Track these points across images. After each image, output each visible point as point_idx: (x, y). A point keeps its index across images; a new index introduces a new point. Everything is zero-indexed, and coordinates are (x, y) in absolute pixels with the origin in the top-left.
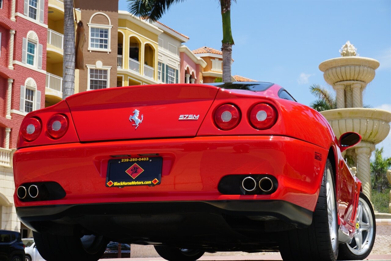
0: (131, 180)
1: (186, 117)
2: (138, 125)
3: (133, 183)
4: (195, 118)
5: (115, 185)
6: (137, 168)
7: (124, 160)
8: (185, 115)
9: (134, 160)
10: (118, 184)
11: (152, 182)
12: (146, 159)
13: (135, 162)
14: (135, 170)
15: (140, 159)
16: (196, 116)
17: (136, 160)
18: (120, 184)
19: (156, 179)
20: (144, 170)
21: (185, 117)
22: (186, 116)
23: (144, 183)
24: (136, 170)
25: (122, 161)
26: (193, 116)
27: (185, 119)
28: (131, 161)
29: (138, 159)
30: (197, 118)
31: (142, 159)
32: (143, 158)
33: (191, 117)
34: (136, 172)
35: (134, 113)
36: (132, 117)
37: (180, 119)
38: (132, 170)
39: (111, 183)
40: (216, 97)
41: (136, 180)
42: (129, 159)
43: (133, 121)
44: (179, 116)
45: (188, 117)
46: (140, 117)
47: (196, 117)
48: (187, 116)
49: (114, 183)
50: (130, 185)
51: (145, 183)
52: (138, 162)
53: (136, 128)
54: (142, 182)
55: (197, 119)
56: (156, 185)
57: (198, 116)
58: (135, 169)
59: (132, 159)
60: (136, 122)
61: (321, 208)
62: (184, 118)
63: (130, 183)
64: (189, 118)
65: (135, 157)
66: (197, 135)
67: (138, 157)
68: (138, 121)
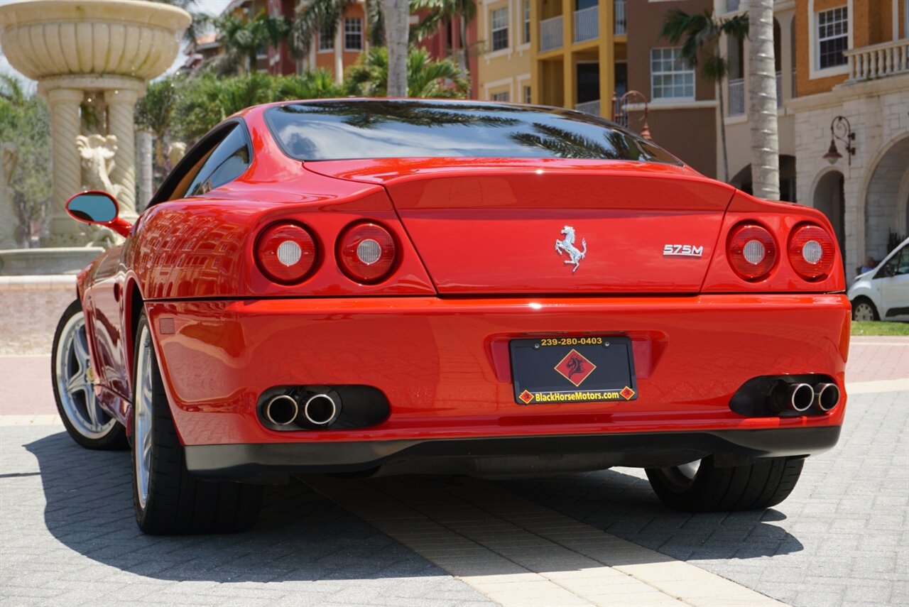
0: (571, 389)
1: (678, 250)
2: (578, 264)
3: (579, 396)
4: (695, 252)
5: (537, 400)
6: (579, 362)
7: (547, 342)
8: (675, 246)
9: (569, 341)
10: (545, 399)
11: (620, 395)
12: (597, 341)
13: (572, 346)
14: (576, 366)
15: (583, 341)
16: (698, 248)
17: (574, 341)
18: (550, 398)
19: (627, 387)
20: (595, 367)
21: (675, 249)
22: (677, 248)
23: (602, 395)
24: (579, 366)
25: (543, 344)
26: (691, 248)
27: (675, 253)
28: (563, 344)
29: (579, 339)
30: (699, 253)
32: (589, 339)
33: (687, 250)
34: (579, 370)
35: (565, 234)
36: (560, 242)
37: (665, 253)
38: (568, 366)
39: (527, 396)
40: (729, 208)
41: (583, 389)
42: (559, 340)
44: (664, 247)
45: (681, 250)
47: (697, 251)
48: (679, 247)
49: (534, 395)
50: (572, 402)
51: (606, 396)
52: (578, 347)
53: (574, 270)
54: (599, 394)
55: (700, 255)
56: (630, 400)
57: (701, 248)
58: (574, 362)
59: (565, 340)
60: (572, 256)
62: (673, 252)
63: (571, 397)
64: (683, 253)
65: (571, 336)
66: (702, 291)
67: (579, 336)
68: (576, 255)
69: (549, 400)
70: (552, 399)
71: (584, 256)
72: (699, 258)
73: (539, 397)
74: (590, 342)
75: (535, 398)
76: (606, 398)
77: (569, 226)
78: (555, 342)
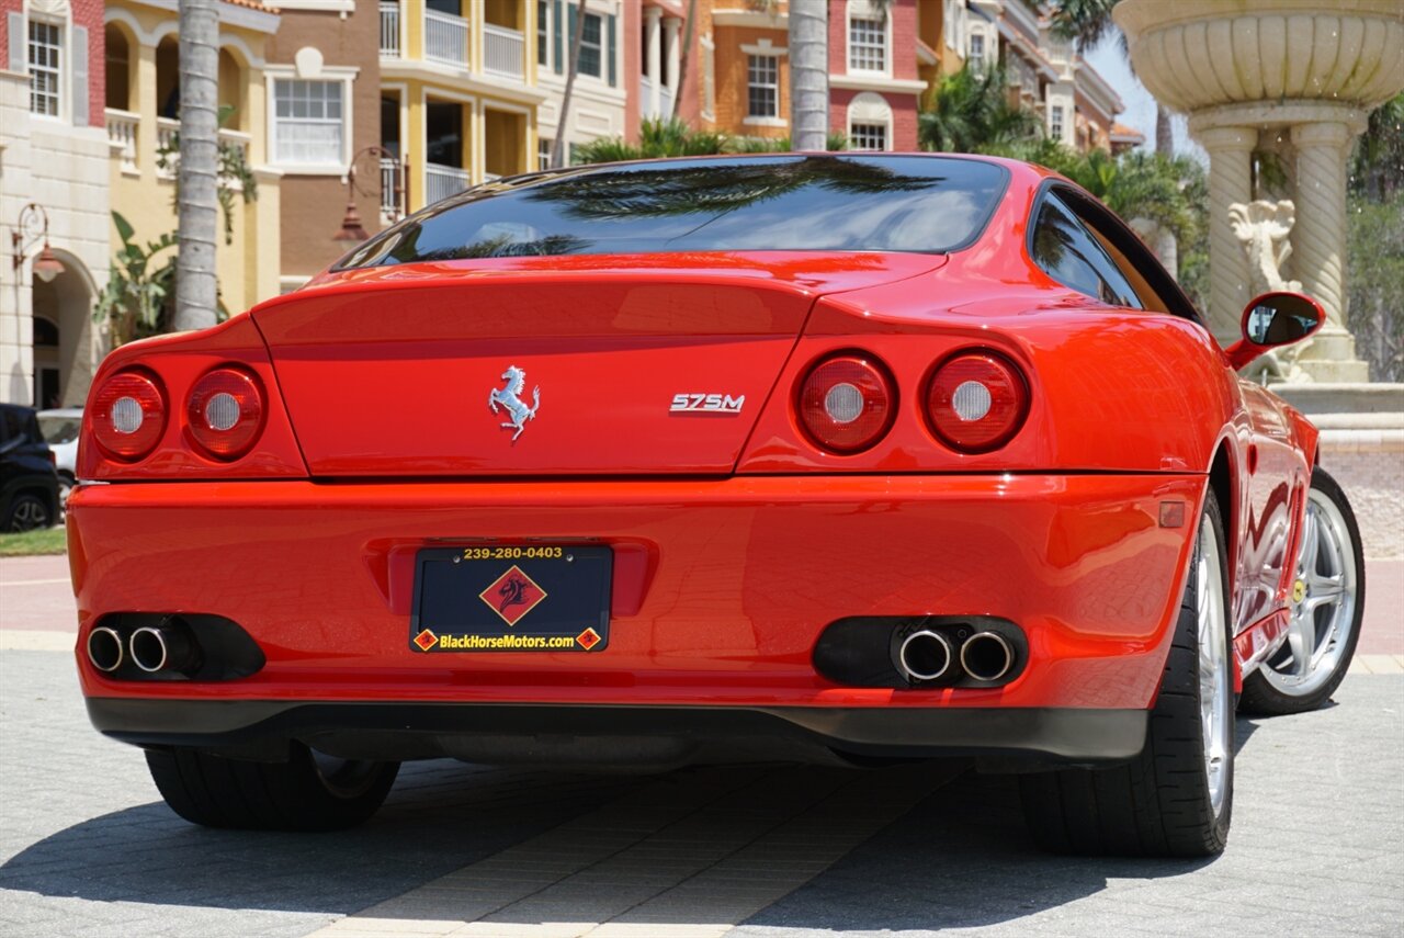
0: (500, 629)
1: (696, 403)
2: (522, 428)
3: (509, 641)
4: (728, 406)
5: (442, 646)
6: (521, 586)
7: (474, 553)
8: (693, 396)
9: (509, 553)
10: (456, 643)
11: (575, 641)
12: (555, 552)
13: (512, 561)
14: (515, 592)
15: (531, 553)
16: (734, 399)
17: (517, 553)
18: (462, 643)
19: (590, 629)
20: (546, 595)
21: (691, 401)
22: (695, 400)
23: (547, 641)
24: (519, 594)
25: (467, 557)
26: (722, 400)
27: (692, 408)
28: (498, 556)
29: (524, 550)
30: (735, 408)
31: (540, 553)
32: (541, 549)
33: (715, 403)
34: (517, 600)
35: (508, 380)
36: (498, 393)
37: (674, 408)
38: (503, 592)
40: (806, 331)
41: (518, 631)
42: (492, 550)
43: (505, 413)
44: (673, 398)
45: (703, 402)
46: (526, 396)
47: (733, 404)
48: (700, 397)
49: (439, 638)
50: (497, 650)
51: (553, 642)
52: (523, 562)
53: (515, 438)
54: (542, 640)
55: (738, 410)
56: (591, 651)
57: (742, 399)
58: (513, 587)
59: (502, 550)
60: (513, 414)
61: (1176, 690)
62: (688, 406)
63: (497, 643)
64: (707, 408)
65: (512, 543)
66: (737, 472)
67: (524, 545)
68: (522, 413)
69: (461, 646)
70: (467, 644)
71: (533, 415)
72: (736, 415)
73: (446, 641)
74: (541, 555)
75: (439, 643)
76: (552, 645)
77: (517, 367)
78: (487, 554)
